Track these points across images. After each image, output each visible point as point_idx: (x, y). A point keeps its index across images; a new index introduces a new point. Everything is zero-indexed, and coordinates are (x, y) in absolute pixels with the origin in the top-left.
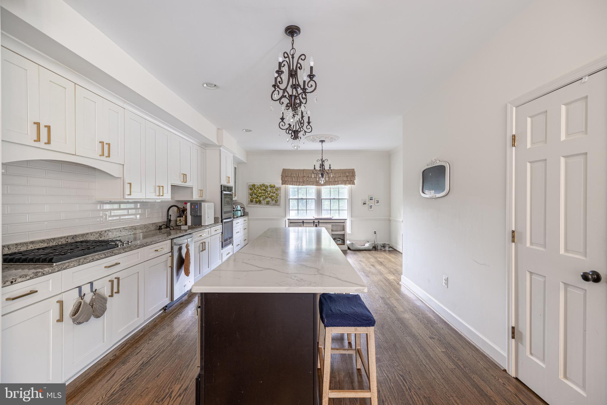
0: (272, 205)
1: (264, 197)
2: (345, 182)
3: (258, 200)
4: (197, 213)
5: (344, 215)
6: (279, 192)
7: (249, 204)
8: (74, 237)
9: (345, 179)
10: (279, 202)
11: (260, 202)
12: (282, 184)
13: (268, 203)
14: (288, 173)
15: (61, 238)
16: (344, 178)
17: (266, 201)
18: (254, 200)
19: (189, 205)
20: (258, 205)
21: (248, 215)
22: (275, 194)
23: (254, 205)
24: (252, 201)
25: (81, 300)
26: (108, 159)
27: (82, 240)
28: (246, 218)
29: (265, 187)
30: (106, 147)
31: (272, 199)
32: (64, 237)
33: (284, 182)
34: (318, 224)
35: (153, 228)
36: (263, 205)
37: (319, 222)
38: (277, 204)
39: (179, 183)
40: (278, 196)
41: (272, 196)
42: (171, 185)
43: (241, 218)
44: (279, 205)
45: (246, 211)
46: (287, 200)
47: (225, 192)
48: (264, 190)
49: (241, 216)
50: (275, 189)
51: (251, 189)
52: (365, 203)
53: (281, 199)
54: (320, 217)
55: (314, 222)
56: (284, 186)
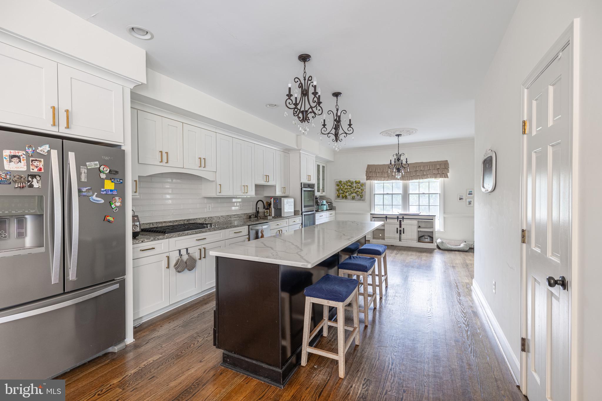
0: (357, 200)
1: (350, 192)
2: (435, 176)
3: (344, 195)
4: (278, 206)
5: (436, 211)
6: (364, 187)
7: (336, 199)
8: (188, 220)
9: (436, 172)
10: (365, 197)
11: (346, 197)
12: (367, 180)
13: (353, 198)
14: (372, 169)
15: (181, 220)
16: (434, 171)
17: (351, 196)
18: (341, 195)
19: (272, 199)
20: (344, 200)
21: (335, 209)
22: (360, 190)
23: (341, 200)
24: (338, 196)
25: (180, 258)
26: (204, 169)
27: (193, 222)
28: (333, 212)
29: (351, 183)
30: (203, 161)
31: (357, 194)
32: (183, 220)
33: (368, 178)
34: (402, 219)
35: (245, 217)
36: (349, 200)
37: (403, 218)
38: (362, 199)
39: (262, 182)
40: (363, 191)
41: (357, 191)
42: (255, 185)
43: (326, 211)
44: (364, 200)
45: (334, 205)
46: (373, 195)
47: (304, 189)
48: (350, 186)
49: (327, 210)
50: (360, 184)
51: (338, 185)
52: (461, 198)
53: (366, 194)
54: (407, 213)
55: (398, 218)
56: (369, 181)
